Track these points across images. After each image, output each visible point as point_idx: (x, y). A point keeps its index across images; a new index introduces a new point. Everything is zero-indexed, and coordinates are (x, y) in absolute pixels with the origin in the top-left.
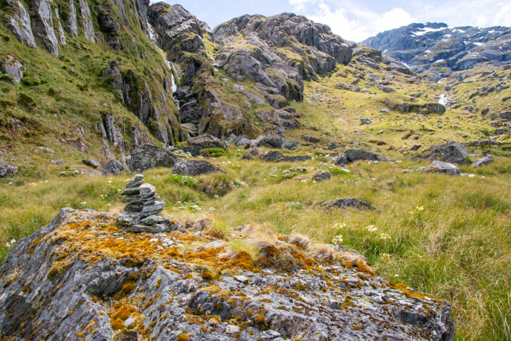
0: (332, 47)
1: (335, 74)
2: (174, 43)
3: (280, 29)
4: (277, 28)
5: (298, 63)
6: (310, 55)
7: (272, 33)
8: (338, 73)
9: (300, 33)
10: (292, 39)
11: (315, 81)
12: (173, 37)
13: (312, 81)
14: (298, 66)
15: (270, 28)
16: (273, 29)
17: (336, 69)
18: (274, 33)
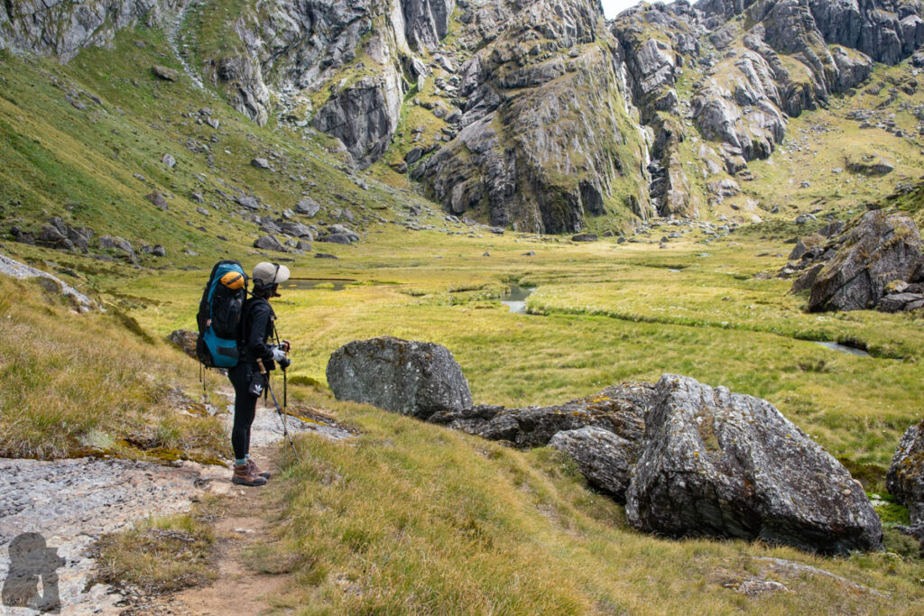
0: (880, 36)
1: (862, 90)
2: (649, 100)
3: (796, 21)
4: (791, 18)
5: (800, 88)
6: (827, 66)
7: (783, 28)
8: (868, 87)
9: (830, 19)
10: (810, 39)
11: (823, 107)
12: (648, 93)
13: (819, 109)
14: (799, 93)
15: (782, 20)
16: (785, 21)
17: (868, 80)
18: (786, 28)
